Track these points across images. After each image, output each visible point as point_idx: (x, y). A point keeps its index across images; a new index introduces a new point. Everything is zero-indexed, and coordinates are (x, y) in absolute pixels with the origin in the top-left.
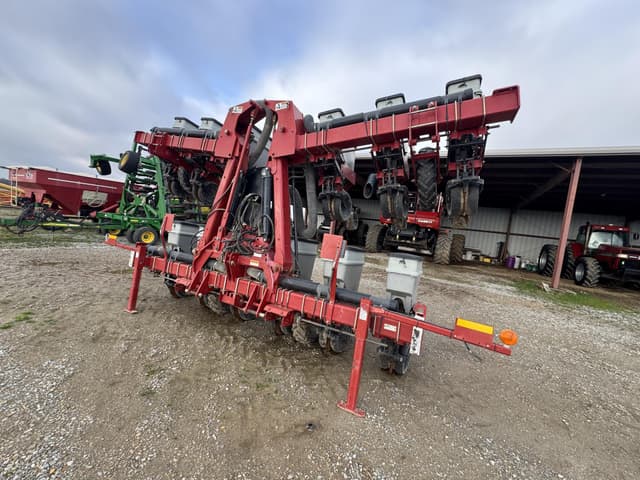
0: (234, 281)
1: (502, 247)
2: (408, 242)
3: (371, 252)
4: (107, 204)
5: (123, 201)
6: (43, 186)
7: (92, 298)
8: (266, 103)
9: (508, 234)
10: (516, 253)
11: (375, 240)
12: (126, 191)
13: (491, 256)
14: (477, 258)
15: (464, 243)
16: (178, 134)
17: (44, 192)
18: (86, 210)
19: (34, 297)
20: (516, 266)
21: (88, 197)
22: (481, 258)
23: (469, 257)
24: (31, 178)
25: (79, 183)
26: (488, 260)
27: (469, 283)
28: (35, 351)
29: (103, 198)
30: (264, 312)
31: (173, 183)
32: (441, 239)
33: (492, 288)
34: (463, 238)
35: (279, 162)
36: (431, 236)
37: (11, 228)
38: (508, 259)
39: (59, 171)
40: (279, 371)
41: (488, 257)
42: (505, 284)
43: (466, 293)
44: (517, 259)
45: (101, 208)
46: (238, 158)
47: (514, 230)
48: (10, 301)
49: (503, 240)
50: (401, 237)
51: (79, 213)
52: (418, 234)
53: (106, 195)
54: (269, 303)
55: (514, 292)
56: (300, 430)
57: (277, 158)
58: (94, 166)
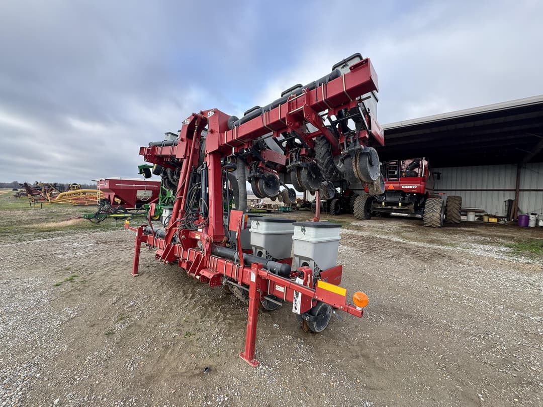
0: (187, 251)
1: (512, 205)
2: (395, 207)
3: (359, 219)
4: (153, 198)
5: (160, 195)
6: (113, 190)
7: (117, 265)
8: (202, 113)
9: (517, 190)
10: (532, 210)
11: (362, 208)
12: (162, 188)
13: (499, 215)
14: (481, 218)
15: (461, 204)
16: (159, 146)
17: (114, 194)
18: (140, 203)
19: (83, 266)
20: (532, 224)
21: (140, 194)
22: (486, 219)
23: (472, 218)
24: (107, 185)
25: (134, 185)
26: (494, 220)
27: (452, 245)
28: (64, 301)
29: (149, 194)
30: (199, 275)
31: (166, 180)
32: (429, 202)
33: (479, 250)
34: (460, 199)
35: (211, 156)
36: (419, 201)
37: (92, 220)
38: (520, 218)
39: (122, 179)
40: (209, 323)
41: (495, 217)
42: (501, 244)
43: (441, 255)
44: (532, 218)
45: (149, 201)
46: (189, 157)
47: (525, 185)
48: (70, 268)
49: (513, 198)
50: (387, 204)
51: (135, 207)
52: (404, 199)
53: (151, 191)
54: (205, 268)
55: (506, 253)
56: (197, 372)
57: (210, 154)
58: (141, 173)
